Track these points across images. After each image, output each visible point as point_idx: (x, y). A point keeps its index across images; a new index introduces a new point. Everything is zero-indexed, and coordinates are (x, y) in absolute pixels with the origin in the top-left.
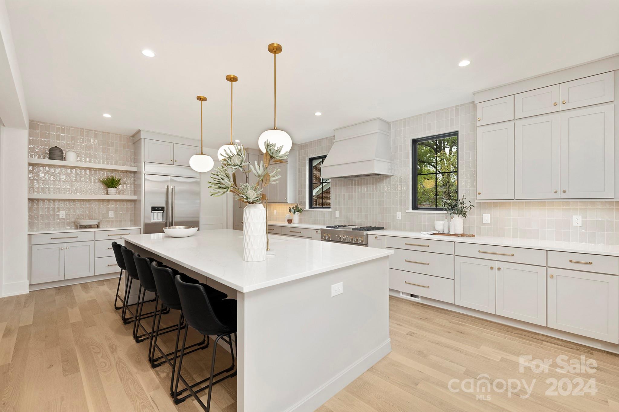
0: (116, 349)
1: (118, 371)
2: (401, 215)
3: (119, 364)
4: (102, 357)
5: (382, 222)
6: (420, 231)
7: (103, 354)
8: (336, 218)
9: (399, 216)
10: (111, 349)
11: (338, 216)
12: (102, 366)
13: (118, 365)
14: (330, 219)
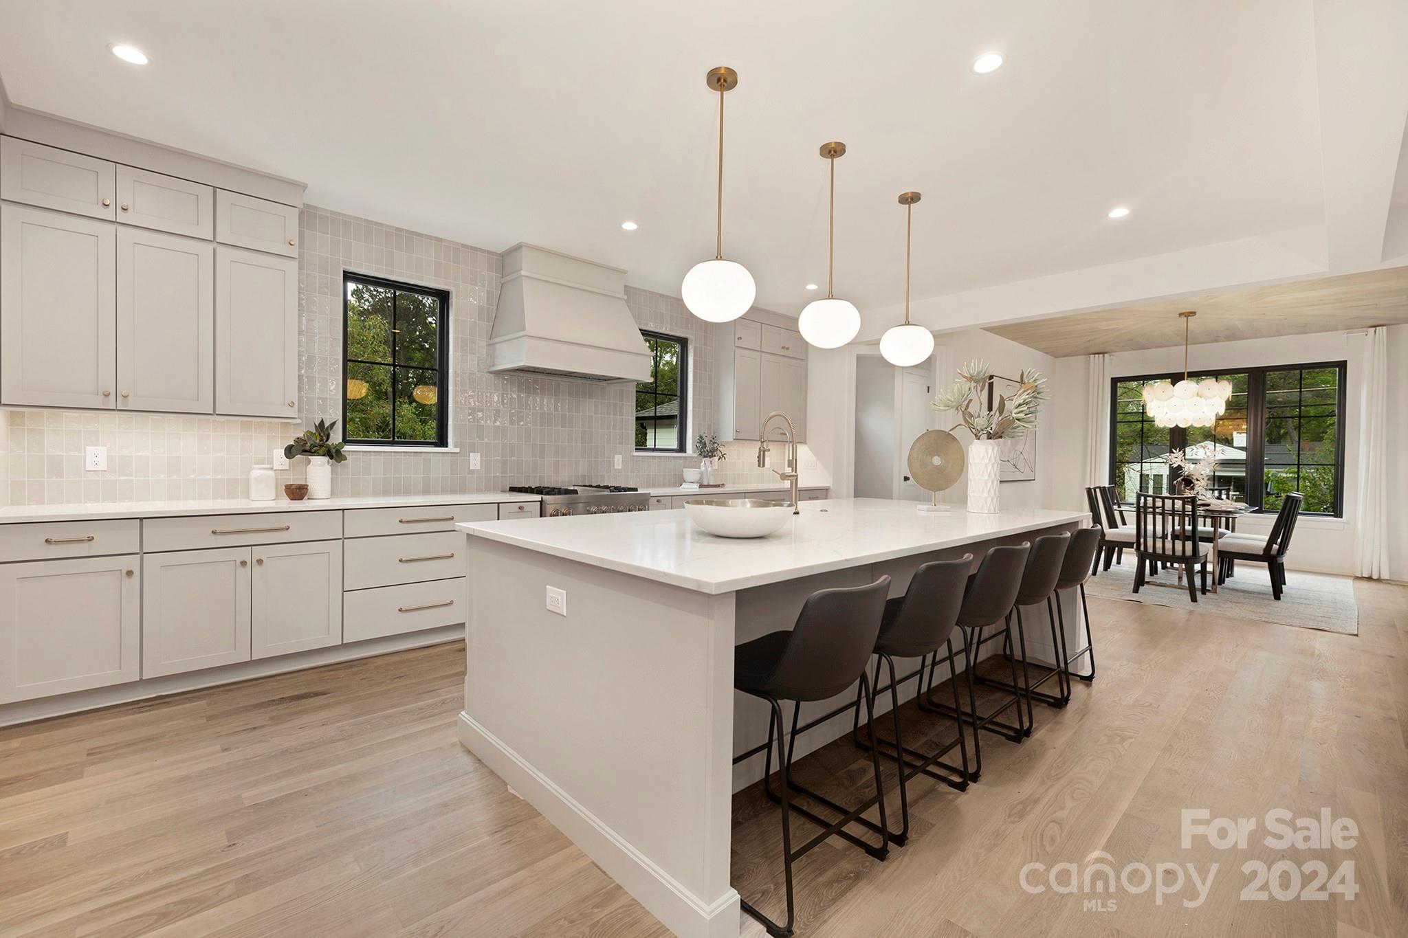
0: (1021, 803)
1: (1071, 769)
2: (623, 461)
3: (1057, 775)
4: (1062, 808)
7: (1055, 812)
9: (618, 462)
10: (1028, 809)
11: (479, 467)
12: (1082, 794)
13: (1059, 776)
14: (449, 475)
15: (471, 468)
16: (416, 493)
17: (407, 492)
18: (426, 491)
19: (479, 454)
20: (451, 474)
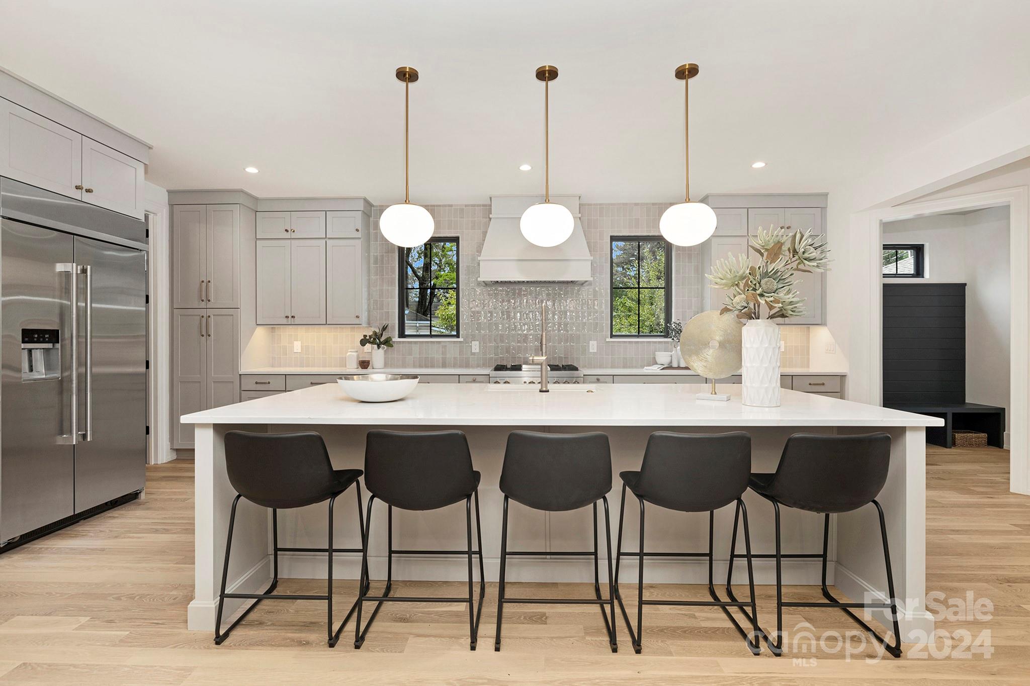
2: (597, 346)
5: (565, 358)
6: (642, 367)
8: (474, 354)
9: (593, 346)
11: (478, 351)
14: (458, 356)
15: (473, 351)
16: (438, 367)
17: (433, 366)
18: (444, 366)
19: (478, 342)
20: (460, 355)
